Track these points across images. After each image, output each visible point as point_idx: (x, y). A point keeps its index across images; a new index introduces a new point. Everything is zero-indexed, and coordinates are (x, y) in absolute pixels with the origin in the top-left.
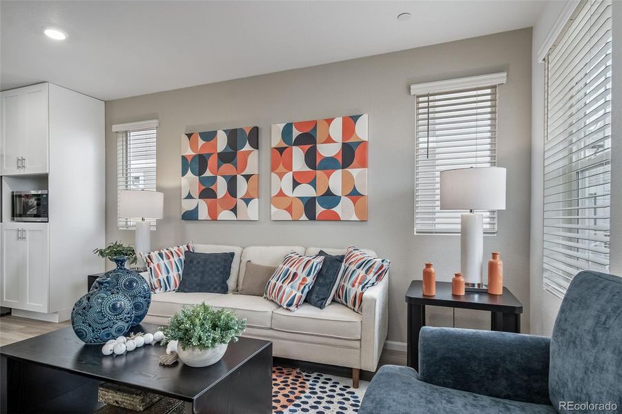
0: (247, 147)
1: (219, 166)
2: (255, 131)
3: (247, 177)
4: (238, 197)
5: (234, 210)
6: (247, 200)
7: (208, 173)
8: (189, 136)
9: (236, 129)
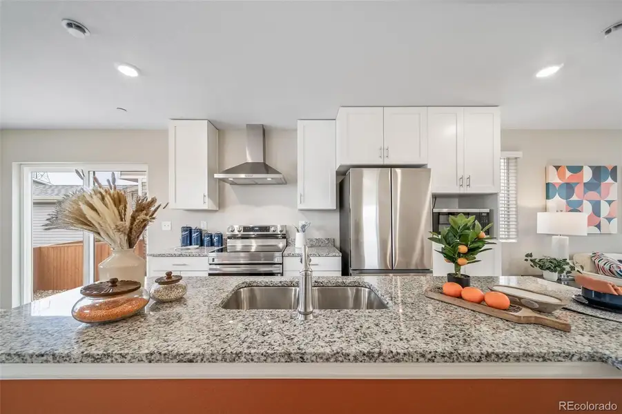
0: (610, 180)
1: (585, 193)
2: (615, 169)
3: (610, 202)
4: (602, 216)
5: (599, 226)
6: (609, 219)
7: (574, 198)
8: (557, 168)
9: (600, 167)
